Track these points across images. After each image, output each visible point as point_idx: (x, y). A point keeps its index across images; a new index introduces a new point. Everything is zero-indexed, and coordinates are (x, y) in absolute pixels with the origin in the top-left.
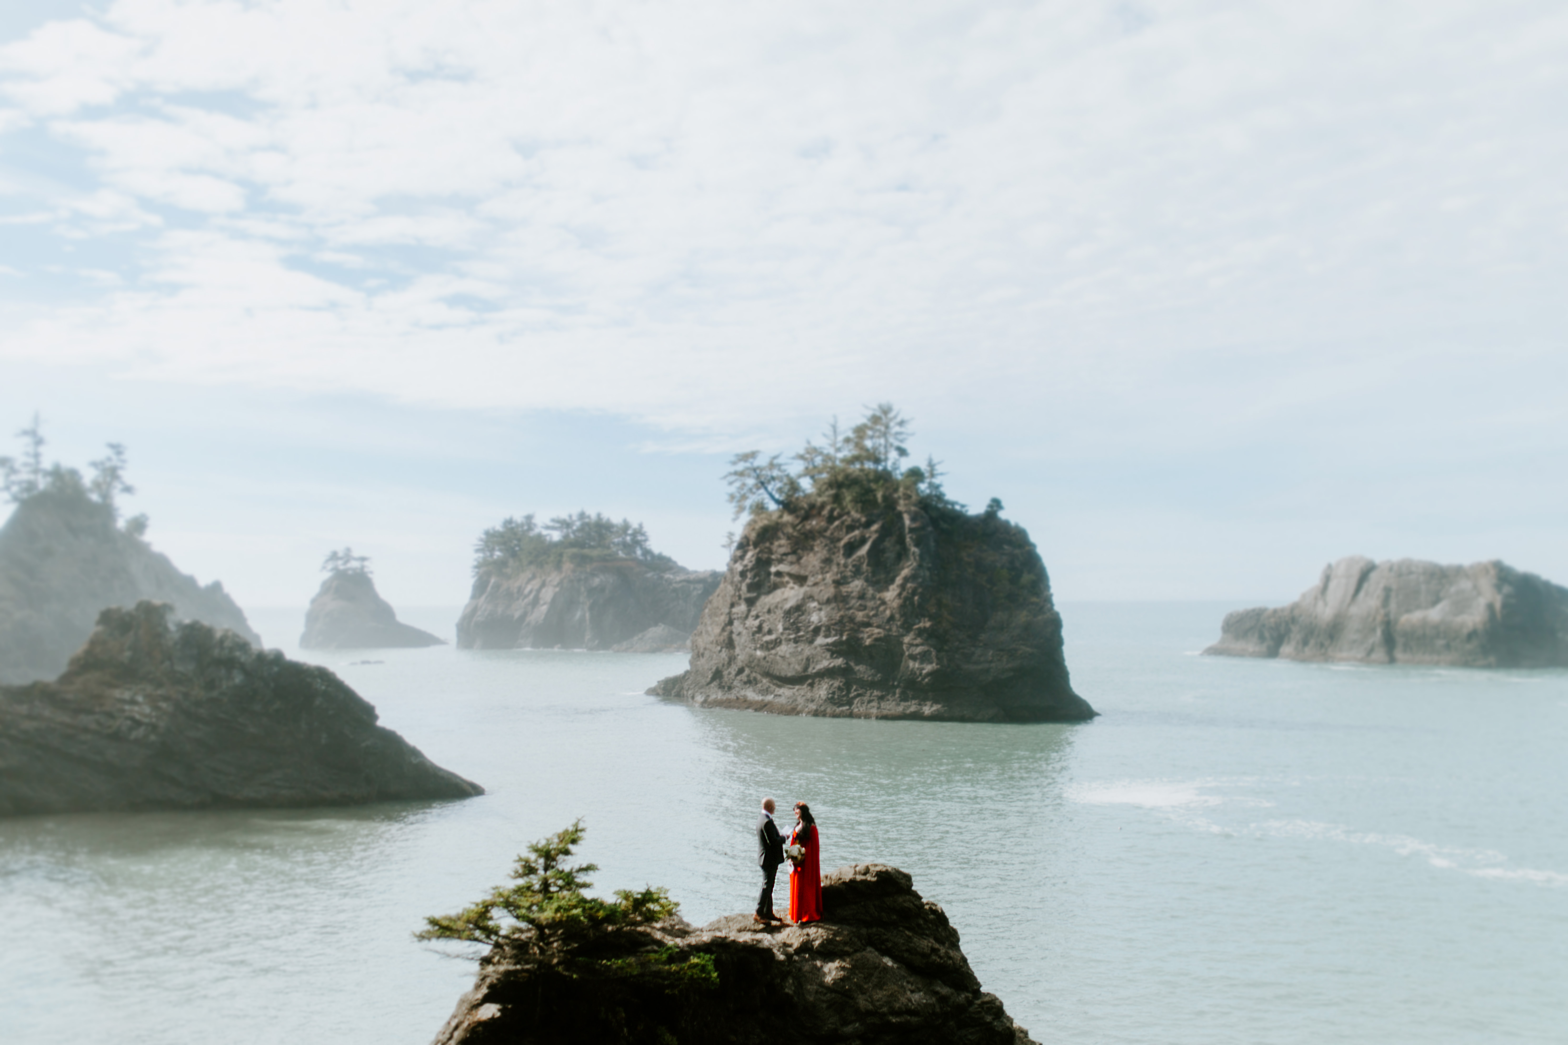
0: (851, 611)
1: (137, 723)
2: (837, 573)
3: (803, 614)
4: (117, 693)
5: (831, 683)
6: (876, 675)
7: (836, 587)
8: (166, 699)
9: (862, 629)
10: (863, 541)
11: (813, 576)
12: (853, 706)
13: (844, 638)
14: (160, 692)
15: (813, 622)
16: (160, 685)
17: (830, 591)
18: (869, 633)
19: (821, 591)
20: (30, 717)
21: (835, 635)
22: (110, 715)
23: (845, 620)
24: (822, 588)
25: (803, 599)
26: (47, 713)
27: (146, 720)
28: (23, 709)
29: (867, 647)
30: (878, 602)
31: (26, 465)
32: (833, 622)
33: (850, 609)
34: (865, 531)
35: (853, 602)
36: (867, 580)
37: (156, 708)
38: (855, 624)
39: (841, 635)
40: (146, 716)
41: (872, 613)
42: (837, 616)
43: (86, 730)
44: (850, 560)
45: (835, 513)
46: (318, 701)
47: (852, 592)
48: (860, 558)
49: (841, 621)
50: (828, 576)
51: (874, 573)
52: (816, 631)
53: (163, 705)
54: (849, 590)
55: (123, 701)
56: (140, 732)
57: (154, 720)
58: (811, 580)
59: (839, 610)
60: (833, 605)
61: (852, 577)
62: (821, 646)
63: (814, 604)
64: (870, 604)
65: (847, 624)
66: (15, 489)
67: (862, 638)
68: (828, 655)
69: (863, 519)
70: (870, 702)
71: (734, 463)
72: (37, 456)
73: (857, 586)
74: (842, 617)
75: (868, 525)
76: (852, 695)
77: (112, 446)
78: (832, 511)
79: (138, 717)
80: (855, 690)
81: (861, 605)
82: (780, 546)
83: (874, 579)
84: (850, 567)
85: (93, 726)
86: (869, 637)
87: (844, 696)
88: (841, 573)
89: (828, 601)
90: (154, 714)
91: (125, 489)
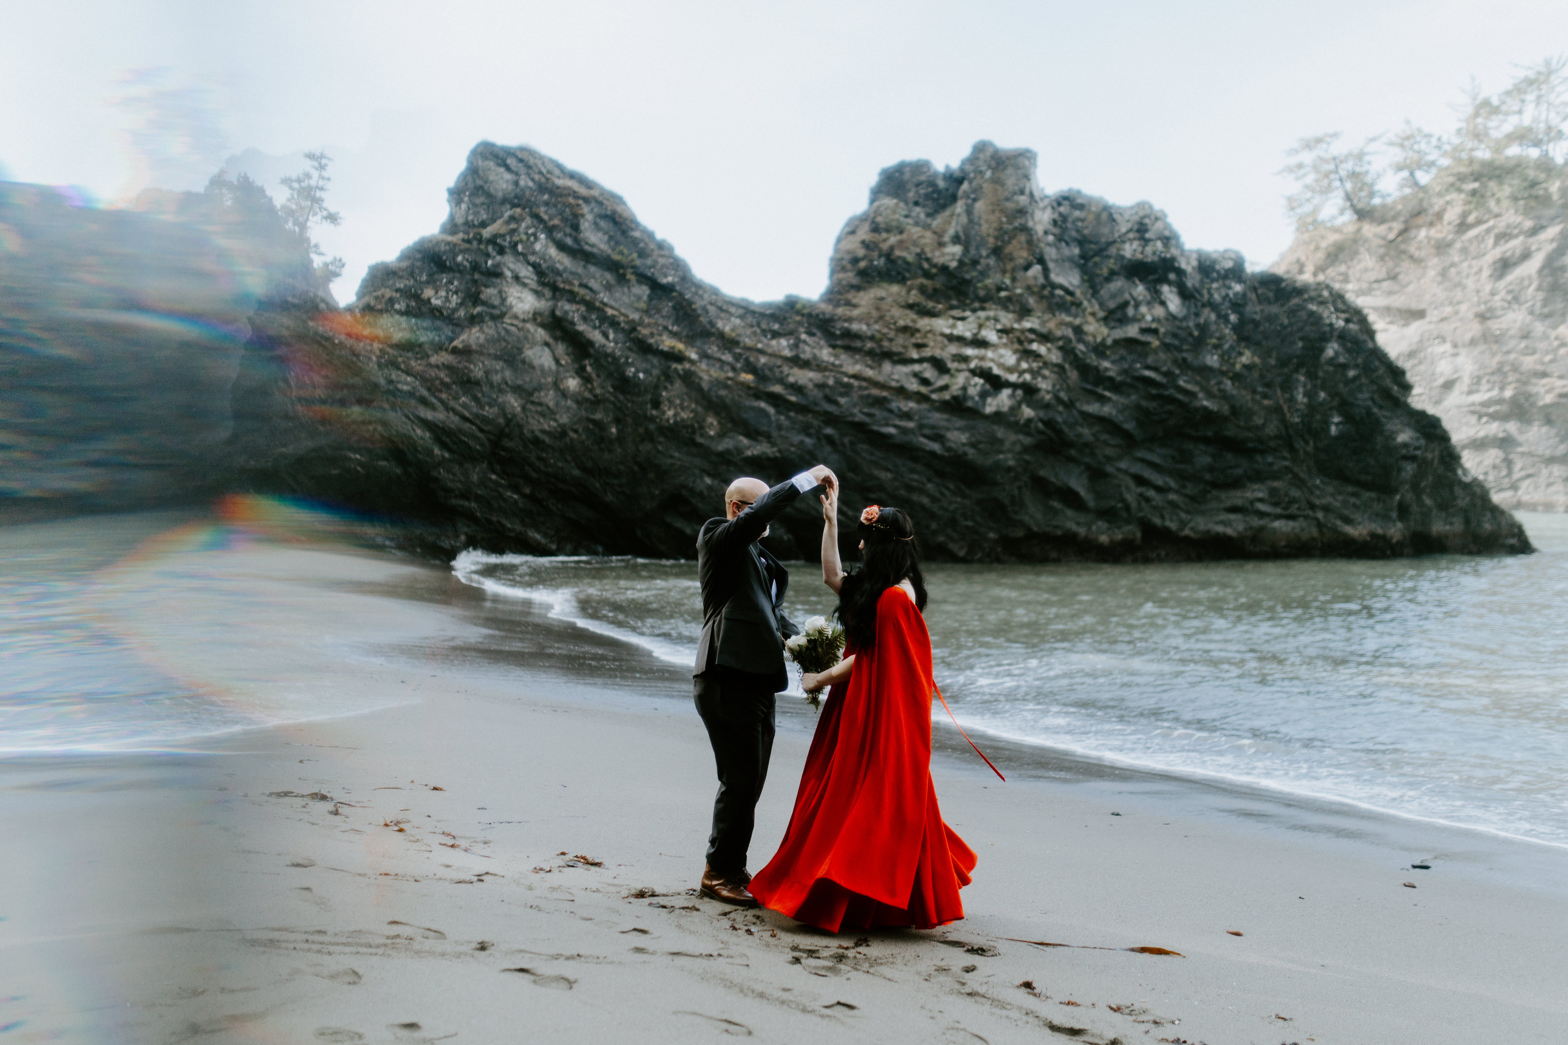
0: (1512, 356)
1: (995, 383)
2: (1479, 304)
3: (1420, 363)
4: (942, 325)
5: (1478, 460)
6: (1556, 447)
7: (1481, 323)
8: (1045, 338)
9: (1534, 380)
10: (1526, 256)
11: (1436, 308)
12: (1520, 493)
13: (1508, 393)
14: (1027, 324)
15: (1442, 374)
16: (1024, 312)
17: (1475, 329)
18: (1547, 388)
19: (1455, 329)
20: (796, 361)
21: (1489, 390)
22: (939, 365)
23: (1507, 368)
24: (1458, 324)
25: (1421, 341)
26: (826, 354)
27: (1013, 378)
28: (783, 346)
29: (1546, 406)
30: (1556, 343)
32: (1489, 370)
33: (1508, 352)
34: (1531, 240)
35: (1512, 343)
36: (1531, 313)
37: (1027, 354)
38: (1521, 373)
39: (1502, 389)
40: (1010, 370)
41: (1548, 358)
42: (1494, 363)
43: (901, 391)
44: (1502, 284)
45: (1471, 219)
46: (1331, 350)
47: (1508, 330)
48: (1522, 280)
49: (1499, 370)
50: (1463, 308)
51: (1545, 302)
52: (1448, 385)
53: (1041, 348)
54: (1504, 326)
55: (960, 339)
56: (1003, 400)
57: (1028, 377)
58: (1433, 315)
59: (1494, 355)
60: (1482, 347)
61: (1503, 309)
62: (1459, 407)
63: (1447, 347)
64: (1542, 345)
65: (1510, 373)
67: (1537, 393)
68: (1473, 419)
69: (1528, 224)
70: (1549, 485)
71: (1294, 152)
73: (1515, 321)
74: (1502, 364)
75: (1534, 231)
76: (1516, 475)
77: (313, 157)
78: (1464, 215)
79: (996, 371)
80: (1522, 469)
81: (1526, 347)
82: (1366, 270)
83: (1546, 310)
84: (1503, 294)
85: (913, 386)
86: (1548, 391)
87: (1504, 477)
88: (1485, 303)
89: (1473, 342)
90: (1024, 365)
91: (326, 218)
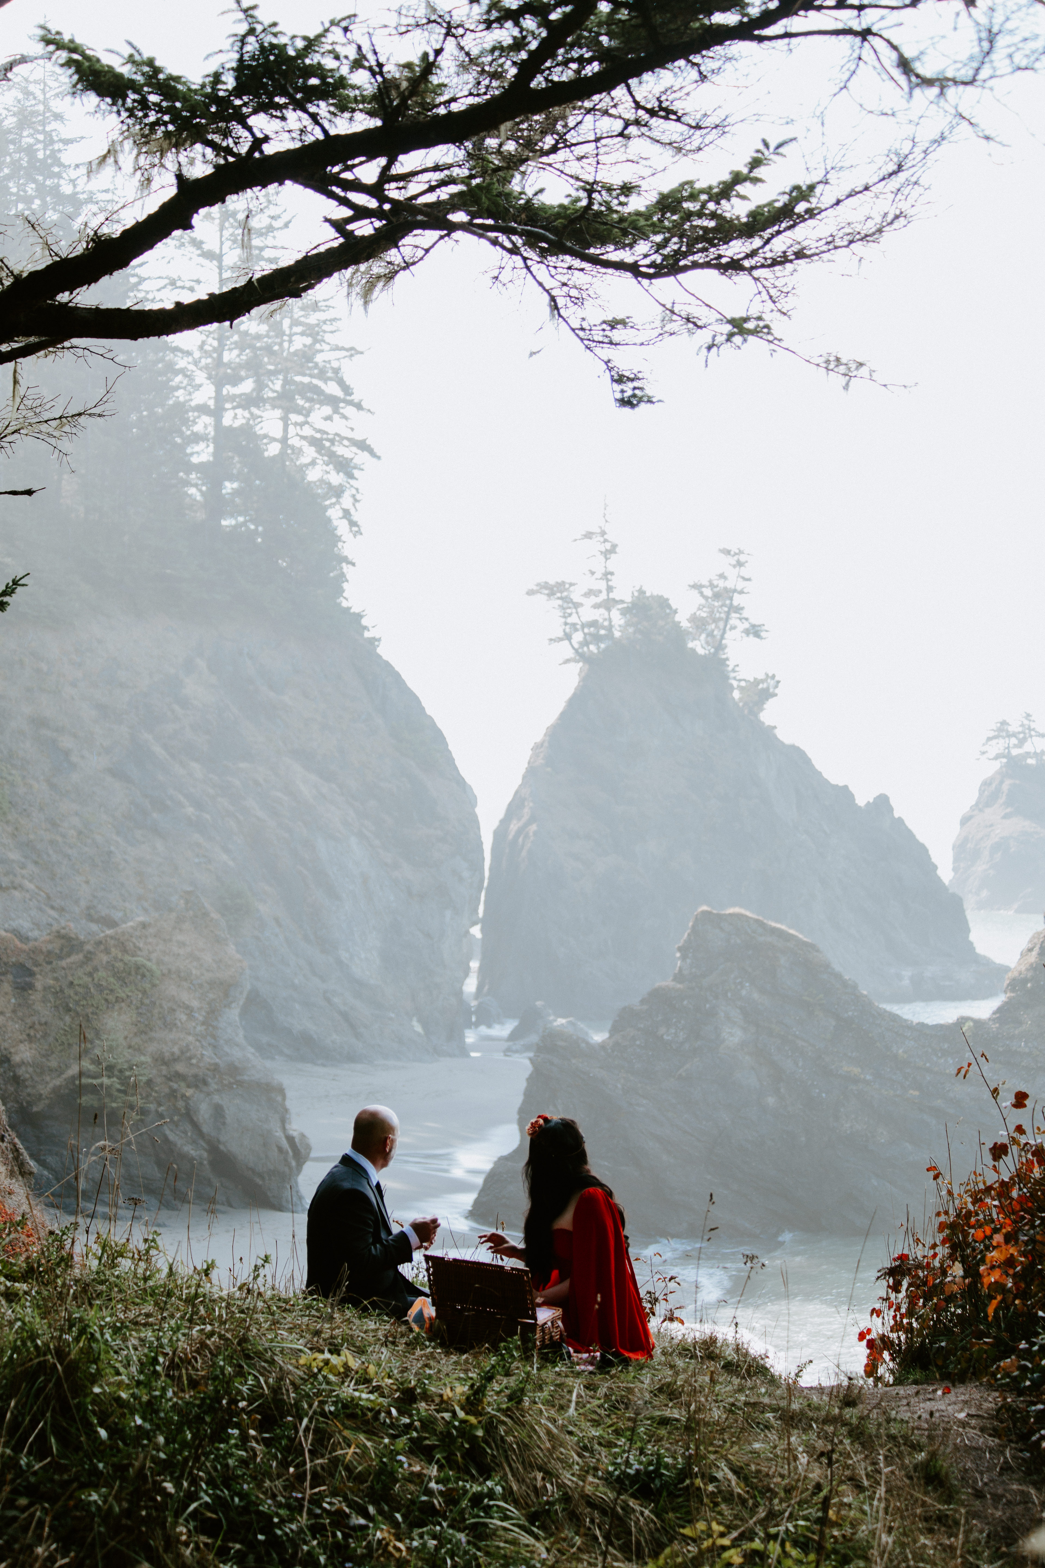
31: (590, 593)
66: (578, 637)
72: (607, 575)
77: (727, 552)
91: (747, 632)
